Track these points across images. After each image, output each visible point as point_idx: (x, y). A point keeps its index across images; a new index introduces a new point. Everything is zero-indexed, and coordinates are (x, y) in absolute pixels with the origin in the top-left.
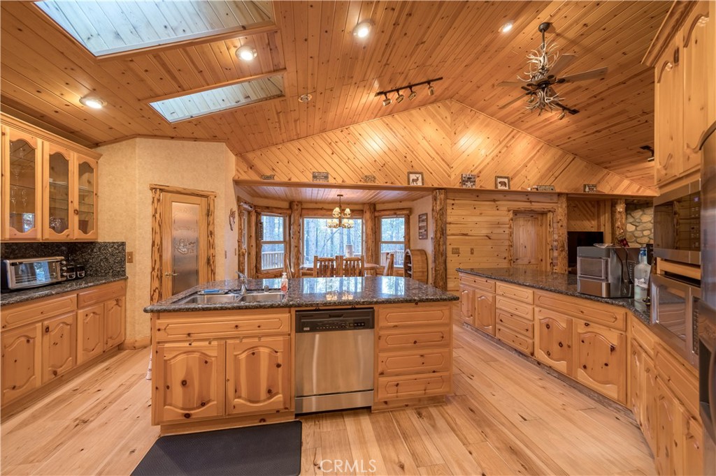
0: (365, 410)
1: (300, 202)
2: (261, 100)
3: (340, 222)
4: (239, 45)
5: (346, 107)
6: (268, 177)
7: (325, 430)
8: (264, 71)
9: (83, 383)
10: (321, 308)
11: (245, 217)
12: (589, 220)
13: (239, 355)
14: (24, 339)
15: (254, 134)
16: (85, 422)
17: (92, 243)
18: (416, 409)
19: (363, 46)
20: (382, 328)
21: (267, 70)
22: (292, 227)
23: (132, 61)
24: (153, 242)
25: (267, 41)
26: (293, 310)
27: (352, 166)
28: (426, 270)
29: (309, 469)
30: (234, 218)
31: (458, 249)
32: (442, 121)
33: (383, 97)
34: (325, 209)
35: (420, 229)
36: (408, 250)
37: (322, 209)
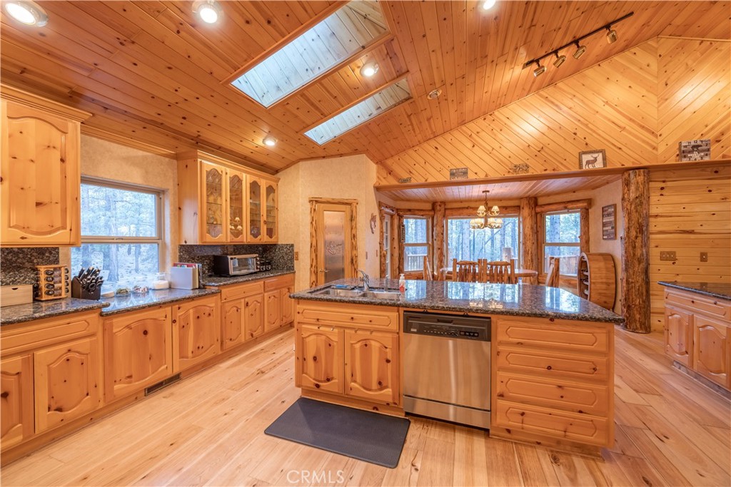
0: (483, 431)
1: (444, 203)
2: (391, 108)
3: (486, 221)
4: (361, 65)
5: (485, 90)
6: (405, 181)
7: (432, 437)
8: (387, 80)
9: (267, 346)
10: (429, 311)
11: (387, 219)
13: (355, 344)
14: (235, 309)
15: (389, 141)
16: (263, 372)
17: (275, 245)
18: (552, 451)
19: (494, 17)
20: (501, 343)
21: (390, 78)
22: (435, 229)
23: (288, 104)
24: (311, 244)
25: (386, 52)
26: (402, 310)
27: (497, 157)
28: (614, 281)
29: (406, 467)
30: (375, 222)
31: (674, 253)
32: (640, 72)
33: (535, 66)
34: (471, 208)
35: (603, 227)
36: (584, 254)
37: (465, 208)
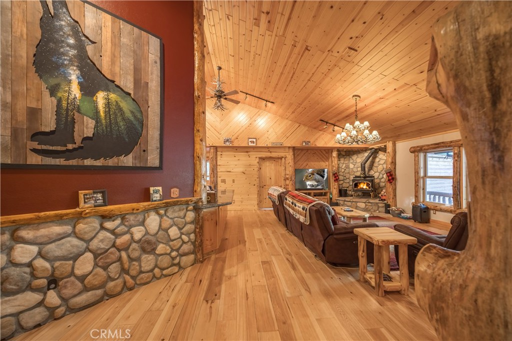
12: (324, 161)
31: (225, 180)
